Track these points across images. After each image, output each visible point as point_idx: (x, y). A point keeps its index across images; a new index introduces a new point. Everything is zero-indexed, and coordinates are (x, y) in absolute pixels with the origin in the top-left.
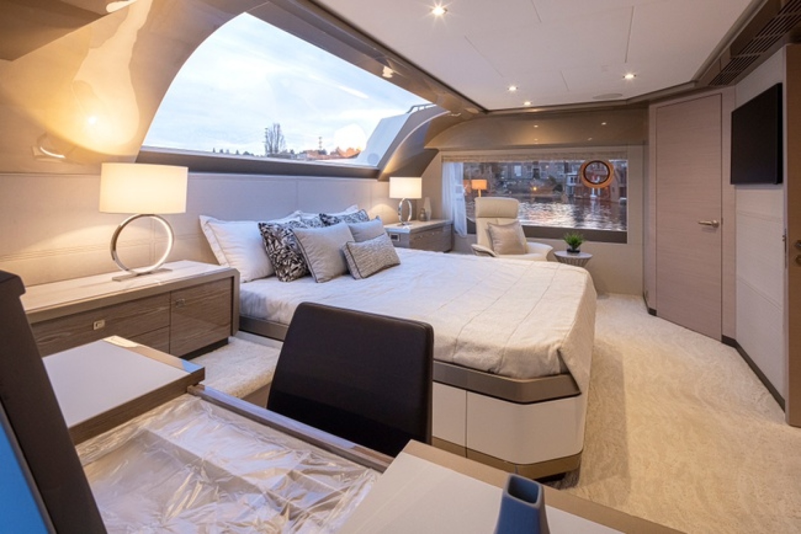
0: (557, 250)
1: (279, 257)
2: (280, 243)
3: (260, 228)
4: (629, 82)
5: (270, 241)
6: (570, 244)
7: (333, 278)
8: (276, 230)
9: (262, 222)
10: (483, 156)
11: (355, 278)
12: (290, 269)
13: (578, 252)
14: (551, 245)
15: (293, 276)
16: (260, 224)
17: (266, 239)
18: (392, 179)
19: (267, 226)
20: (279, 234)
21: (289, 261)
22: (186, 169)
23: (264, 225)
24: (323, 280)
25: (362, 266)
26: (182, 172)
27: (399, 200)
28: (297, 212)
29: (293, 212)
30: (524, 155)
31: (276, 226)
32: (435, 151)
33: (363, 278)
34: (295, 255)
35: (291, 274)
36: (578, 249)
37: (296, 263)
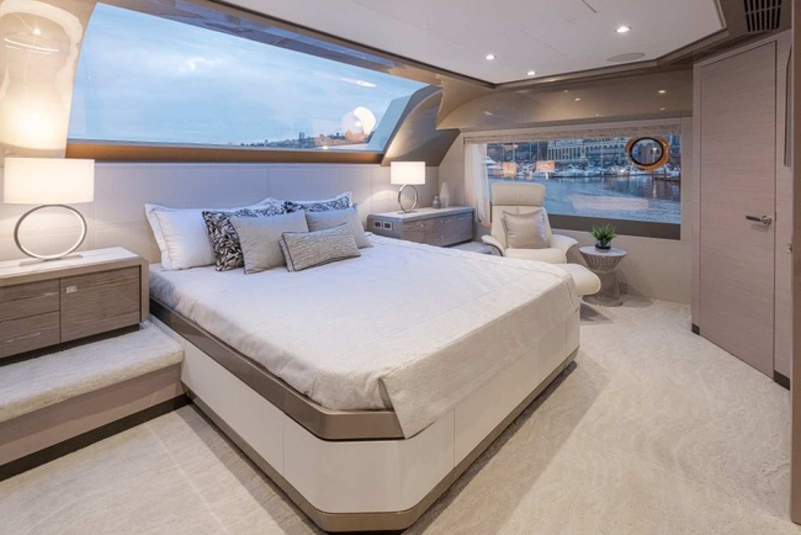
0: (583, 246)
1: (217, 246)
2: (220, 231)
3: (204, 216)
4: (624, 36)
5: (211, 230)
6: (599, 239)
7: (266, 269)
8: (218, 219)
9: (206, 210)
10: (507, 136)
11: (288, 271)
12: (226, 258)
13: (608, 248)
14: (576, 239)
15: (228, 265)
16: (203, 213)
17: (208, 226)
18: (393, 164)
19: (209, 215)
20: (220, 224)
21: (226, 250)
22: (93, 161)
23: (208, 213)
24: (252, 271)
25: (297, 258)
26: (89, 165)
27: (401, 186)
28: (268, 200)
29: (263, 199)
30: (553, 133)
31: (220, 215)
32: (457, 132)
33: (295, 270)
34: (233, 245)
35: (226, 264)
36: (608, 245)
37: (233, 252)
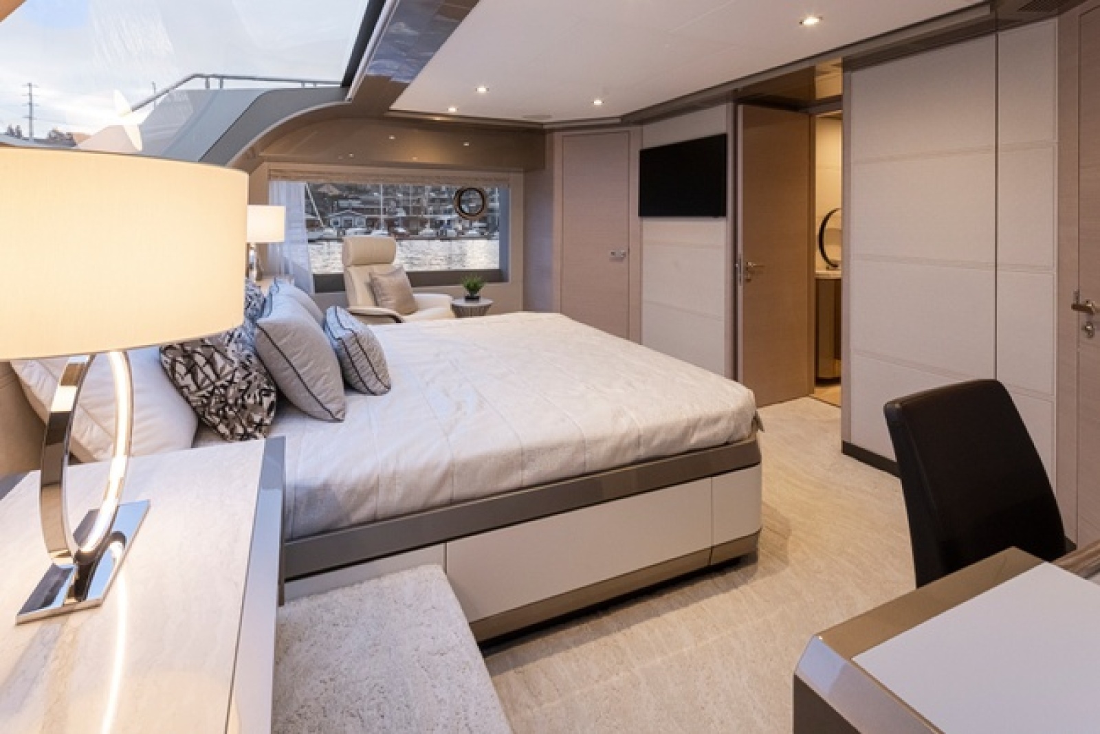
0: (457, 300)
2: (225, 357)
6: (468, 290)
11: (374, 394)
13: (478, 298)
33: (388, 388)
34: (262, 379)
36: (477, 295)
37: (268, 394)
